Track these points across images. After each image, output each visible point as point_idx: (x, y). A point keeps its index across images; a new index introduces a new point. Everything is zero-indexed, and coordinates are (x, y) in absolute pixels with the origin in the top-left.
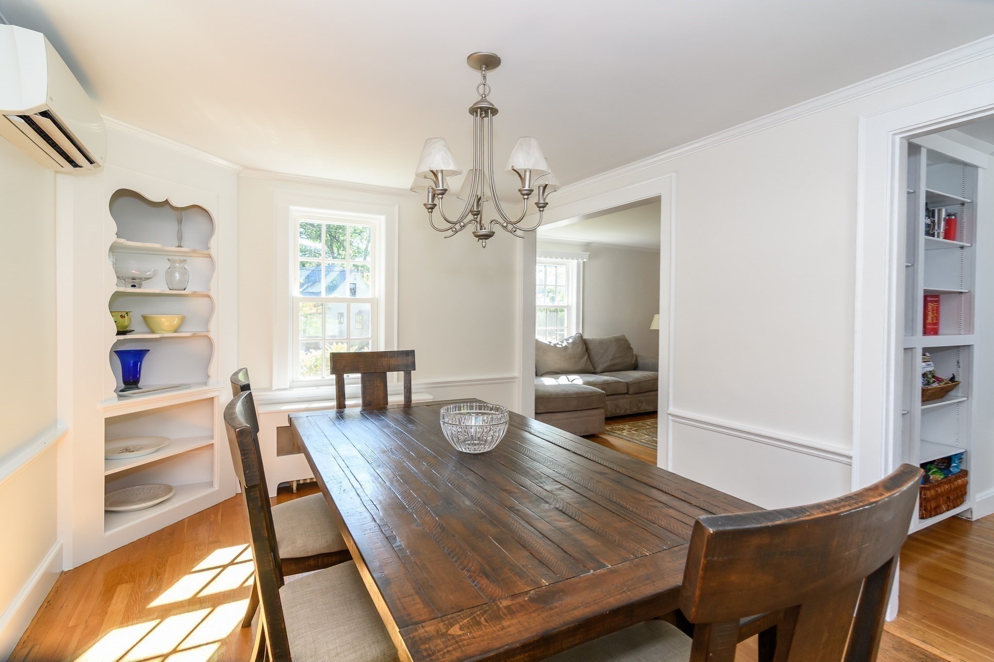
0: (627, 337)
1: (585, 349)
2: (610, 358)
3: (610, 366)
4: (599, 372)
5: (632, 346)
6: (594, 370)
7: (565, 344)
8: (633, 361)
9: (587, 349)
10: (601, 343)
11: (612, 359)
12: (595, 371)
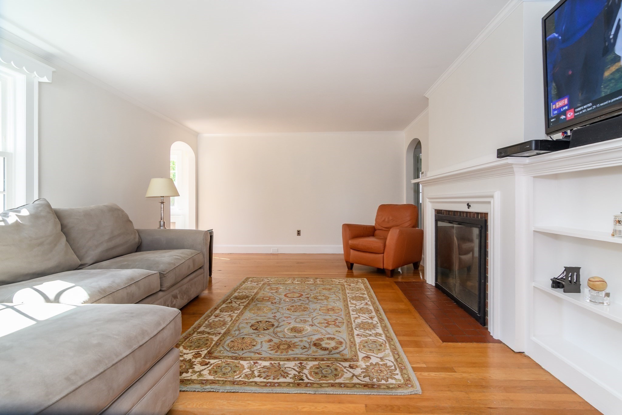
0: (121, 206)
1: (59, 227)
2: (106, 237)
3: (108, 250)
4: (91, 262)
5: (130, 219)
6: (80, 260)
7: (12, 219)
8: (137, 240)
9: (64, 228)
10: (88, 214)
11: (110, 239)
12: (83, 262)
